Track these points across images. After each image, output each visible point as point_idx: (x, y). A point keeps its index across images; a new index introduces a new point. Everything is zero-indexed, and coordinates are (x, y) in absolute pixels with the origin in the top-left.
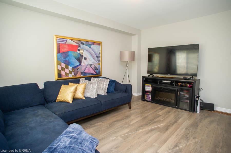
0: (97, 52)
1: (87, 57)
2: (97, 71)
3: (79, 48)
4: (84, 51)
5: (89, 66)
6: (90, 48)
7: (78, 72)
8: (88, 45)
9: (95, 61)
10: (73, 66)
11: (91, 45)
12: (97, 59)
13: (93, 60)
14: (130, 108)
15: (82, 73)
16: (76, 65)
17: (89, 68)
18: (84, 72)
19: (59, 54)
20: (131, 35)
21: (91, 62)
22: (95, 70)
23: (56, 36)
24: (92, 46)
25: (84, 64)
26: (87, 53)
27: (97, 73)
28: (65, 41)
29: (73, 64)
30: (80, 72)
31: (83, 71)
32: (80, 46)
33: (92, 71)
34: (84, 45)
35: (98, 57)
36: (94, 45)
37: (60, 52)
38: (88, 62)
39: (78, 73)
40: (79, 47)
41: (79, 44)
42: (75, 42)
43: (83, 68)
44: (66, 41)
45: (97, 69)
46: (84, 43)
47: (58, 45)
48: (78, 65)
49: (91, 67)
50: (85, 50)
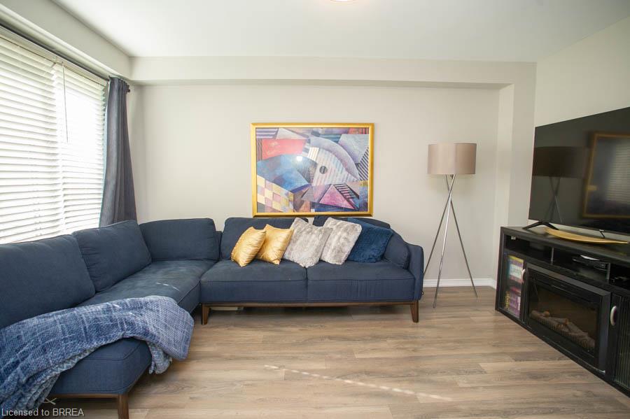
0: (356, 153)
1: (327, 167)
2: (358, 203)
3: (306, 147)
4: (321, 152)
5: (332, 189)
6: (337, 142)
7: (302, 202)
8: (332, 136)
9: (350, 175)
10: (292, 188)
11: (341, 135)
12: (357, 171)
13: (345, 173)
14: (416, 319)
15: (313, 205)
16: (299, 186)
17: (332, 195)
18: (318, 203)
19: (260, 162)
20: (496, 87)
21: (339, 179)
22: (351, 200)
23: (254, 124)
24: (344, 138)
25: (319, 182)
26: (328, 156)
27: (358, 206)
28: (274, 134)
29: (290, 184)
30: (307, 203)
31: (316, 201)
32: (309, 141)
33: (343, 201)
34: (320, 138)
35: (363, 166)
36: (349, 135)
37: (263, 158)
38: (331, 178)
39: (303, 206)
40: (307, 144)
41: (308, 137)
42: (297, 133)
43: (318, 194)
44: (277, 132)
45: (358, 197)
46: (320, 132)
47: (259, 144)
48: (303, 185)
49: (340, 192)
50: (323, 149)
